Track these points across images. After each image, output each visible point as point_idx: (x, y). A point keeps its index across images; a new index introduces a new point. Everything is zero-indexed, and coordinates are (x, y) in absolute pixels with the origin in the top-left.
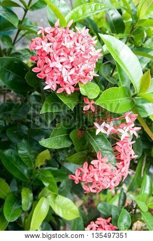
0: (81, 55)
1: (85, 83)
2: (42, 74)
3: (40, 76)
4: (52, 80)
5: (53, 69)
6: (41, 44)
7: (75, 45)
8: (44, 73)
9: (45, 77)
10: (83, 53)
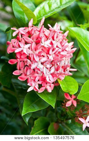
0: (59, 53)
1: (63, 78)
2: (23, 76)
3: (21, 78)
4: (34, 80)
5: (34, 70)
6: (20, 47)
7: (52, 43)
8: (26, 75)
9: (27, 79)
10: (60, 50)
